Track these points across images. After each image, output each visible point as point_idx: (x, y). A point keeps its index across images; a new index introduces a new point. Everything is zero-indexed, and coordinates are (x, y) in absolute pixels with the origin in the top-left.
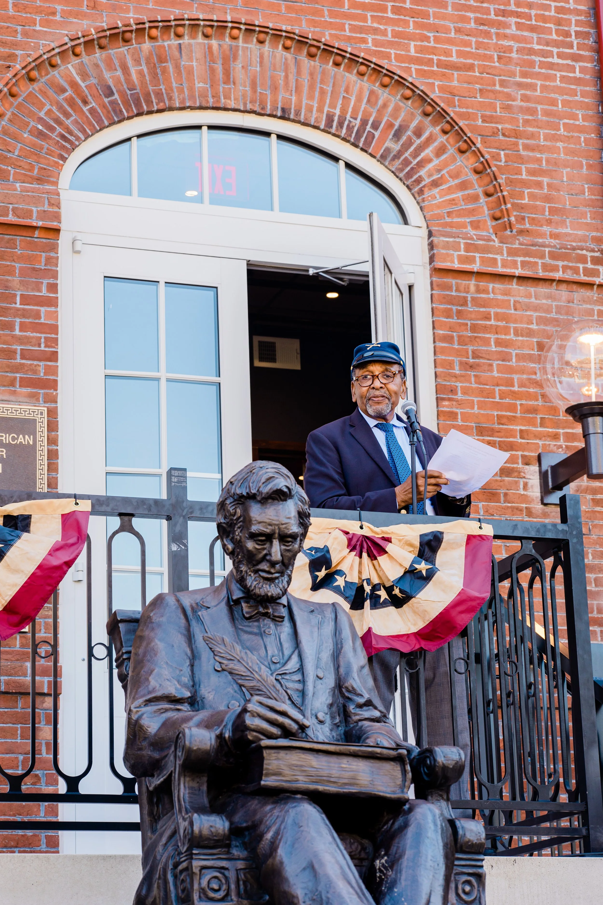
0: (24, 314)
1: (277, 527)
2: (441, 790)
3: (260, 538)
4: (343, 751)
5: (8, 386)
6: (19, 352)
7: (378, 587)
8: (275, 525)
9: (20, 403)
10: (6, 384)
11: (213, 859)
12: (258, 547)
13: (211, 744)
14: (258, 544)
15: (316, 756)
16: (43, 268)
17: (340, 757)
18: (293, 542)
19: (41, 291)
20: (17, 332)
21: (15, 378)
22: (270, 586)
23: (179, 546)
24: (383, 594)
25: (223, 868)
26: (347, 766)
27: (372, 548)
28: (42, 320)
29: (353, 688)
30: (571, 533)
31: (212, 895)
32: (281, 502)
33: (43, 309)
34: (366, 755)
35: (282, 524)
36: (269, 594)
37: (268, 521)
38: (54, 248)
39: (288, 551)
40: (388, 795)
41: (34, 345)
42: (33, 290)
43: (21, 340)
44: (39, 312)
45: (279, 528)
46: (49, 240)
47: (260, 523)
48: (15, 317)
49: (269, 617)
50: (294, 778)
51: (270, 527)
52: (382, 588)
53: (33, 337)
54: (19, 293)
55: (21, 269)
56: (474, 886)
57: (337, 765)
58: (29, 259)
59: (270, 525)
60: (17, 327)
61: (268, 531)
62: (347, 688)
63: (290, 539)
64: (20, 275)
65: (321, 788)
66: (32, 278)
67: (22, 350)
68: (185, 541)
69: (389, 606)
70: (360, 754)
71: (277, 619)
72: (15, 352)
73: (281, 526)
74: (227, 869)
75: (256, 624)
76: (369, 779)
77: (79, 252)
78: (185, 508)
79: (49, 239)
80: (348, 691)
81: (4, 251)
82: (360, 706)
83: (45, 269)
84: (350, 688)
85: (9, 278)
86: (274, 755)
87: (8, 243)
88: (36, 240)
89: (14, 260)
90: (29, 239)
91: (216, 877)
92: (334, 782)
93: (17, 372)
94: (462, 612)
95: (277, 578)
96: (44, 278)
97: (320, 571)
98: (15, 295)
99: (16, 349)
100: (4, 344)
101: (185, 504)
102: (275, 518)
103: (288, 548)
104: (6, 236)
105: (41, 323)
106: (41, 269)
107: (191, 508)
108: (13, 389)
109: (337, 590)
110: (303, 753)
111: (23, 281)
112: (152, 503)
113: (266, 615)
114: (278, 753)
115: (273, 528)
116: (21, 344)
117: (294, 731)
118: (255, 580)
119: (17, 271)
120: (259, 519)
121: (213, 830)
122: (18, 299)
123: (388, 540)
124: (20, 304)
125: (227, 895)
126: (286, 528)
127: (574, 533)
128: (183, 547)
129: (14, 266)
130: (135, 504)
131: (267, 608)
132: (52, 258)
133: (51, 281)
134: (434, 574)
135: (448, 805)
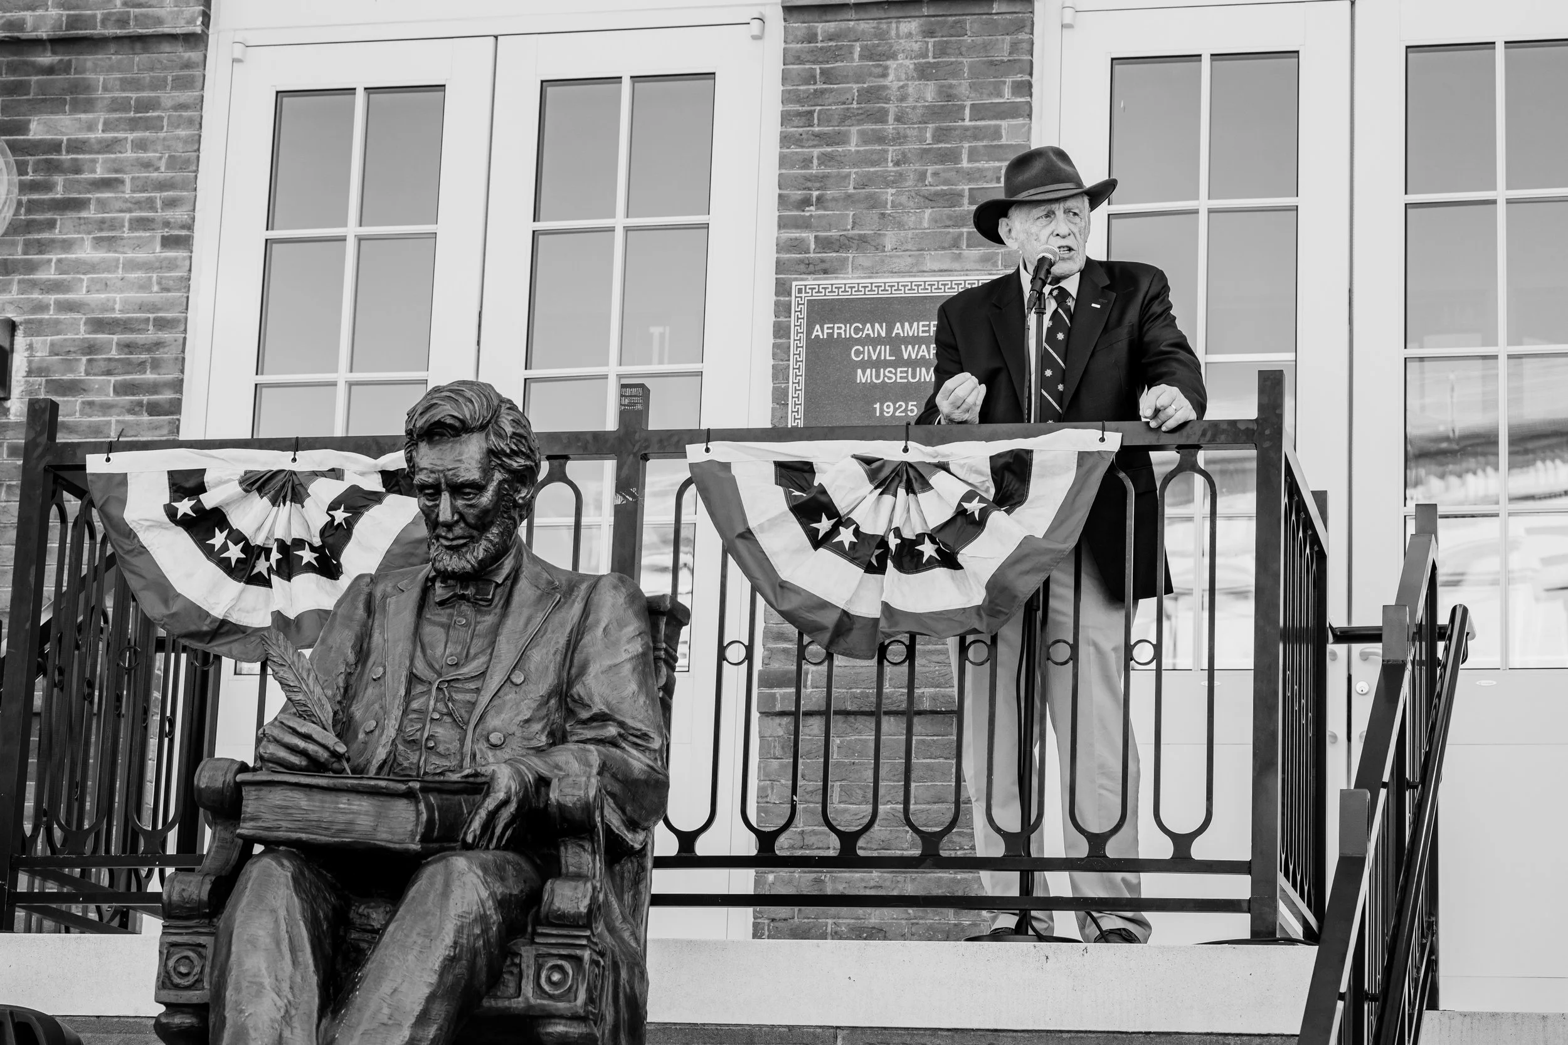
0: (976, 134)
1: (441, 475)
2: (583, 839)
3: (427, 491)
4: (339, 786)
5: (950, 248)
6: (967, 193)
7: (920, 539)
8: (439, 471)
9: (967, 271)
10: (946, 245)
11: (187, 934)
12: (429, 504)
13: (224, 782)
14: (428, 500)
15: (308, 793)
16: (1006, 59)
17: (340, 794)
18: (476, 494)
19: (1002, 96)
20: (965, 164)
21: (961, 235)
22: (451, 558)
23: (624, 497)
24: (928, 549)
25: (200, 945)
26: (346, 806)
27: (914, 481)
28: (1004, 141)
29: (579, 695)
30: (1262, 434)
31: (177, 980)
32: (452, 439)
33: (1004, 124)
34: (366, 790)
35: (451, 470)
36: (449, 569)
37: (429, 466)
38: (1027, 25)
39: (471, 506)
40: (391, 845)
41: (991, 181)
42: (990, 95)
43: (970, 176)
44: (1000, 126)
45: (445, 476)
46: (1015, 15)
47: (421, 470)
48: (961, 141)
49: (468, 601)
50: (275, 824)
51: (433, 475)
52: (926, 539)
53: (988, 169)
54: (968, 103)
55: (971, 66)
56: (568, 974)
57: (333, 806)
58: (985, 46)
59: (432, 472)
60: (965, 157)
61: (430, 480)
62: (572, 696)
63: (468, 490)
64: (974, 74)
65: (304, 836)
66: (988, 77)
67: (970, 189)
68: (634, 490)
69: (935, 567)
70: (361, 789)
71: (481, 603)
72: (960, 195)
73: (447, 473)
74: (204, 946)
75: (448, 611)
76: (372, 824)
77: (1070, 26)
78: (637, 442)
79: (1015, 13)
80: (574, 701)
81: (946, 42)
82: (584, 723)
83: (1009, 61)
84: (576, 697)
85: (954, 82)
86: (254, 793)
87: (952, 27)
88: (995, 17)
89: (961, 54)
90: (984, 17)
91: (187, 958)
92: (326, 829)
93: (963, 226)
94: (1027, 572)
95: (464, 545)
96: (1007, 75)
97: (820, 521)
98: (963, 107)
99: (963, 190)
100: (944, 184)
101: (637, 436)
102: (439, 462)
103: (469, 503)
104: (949, 18)
105: (1001, 146)
106: (1002, 62)
107: (646, 440)
108: (957, 252)
109: (839, 549)
110: (291, 790)
111: (974, 83)
112: (590, 438)
113: (463, 597)
114: (261, 790)
115: (436, 476)
116: (970, 181)
117: (323, 760)
118: (437, 550)
119: (966, 69)
120: (422, 466)
121: (185, 894)
122: (967, 111)
123: (944, 467)
124: (970, 120)
125: (199, 981)
126: (454, 475)
127: (1267, 432)
128: (631, 499)
129: (962, 63)
130: (565, 441)
131: (466, 588)
132: (1022, 41)
133: (1018, 78)
134: (988, 517)
135: (594, 861)
